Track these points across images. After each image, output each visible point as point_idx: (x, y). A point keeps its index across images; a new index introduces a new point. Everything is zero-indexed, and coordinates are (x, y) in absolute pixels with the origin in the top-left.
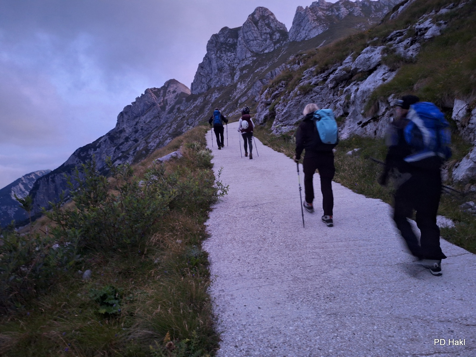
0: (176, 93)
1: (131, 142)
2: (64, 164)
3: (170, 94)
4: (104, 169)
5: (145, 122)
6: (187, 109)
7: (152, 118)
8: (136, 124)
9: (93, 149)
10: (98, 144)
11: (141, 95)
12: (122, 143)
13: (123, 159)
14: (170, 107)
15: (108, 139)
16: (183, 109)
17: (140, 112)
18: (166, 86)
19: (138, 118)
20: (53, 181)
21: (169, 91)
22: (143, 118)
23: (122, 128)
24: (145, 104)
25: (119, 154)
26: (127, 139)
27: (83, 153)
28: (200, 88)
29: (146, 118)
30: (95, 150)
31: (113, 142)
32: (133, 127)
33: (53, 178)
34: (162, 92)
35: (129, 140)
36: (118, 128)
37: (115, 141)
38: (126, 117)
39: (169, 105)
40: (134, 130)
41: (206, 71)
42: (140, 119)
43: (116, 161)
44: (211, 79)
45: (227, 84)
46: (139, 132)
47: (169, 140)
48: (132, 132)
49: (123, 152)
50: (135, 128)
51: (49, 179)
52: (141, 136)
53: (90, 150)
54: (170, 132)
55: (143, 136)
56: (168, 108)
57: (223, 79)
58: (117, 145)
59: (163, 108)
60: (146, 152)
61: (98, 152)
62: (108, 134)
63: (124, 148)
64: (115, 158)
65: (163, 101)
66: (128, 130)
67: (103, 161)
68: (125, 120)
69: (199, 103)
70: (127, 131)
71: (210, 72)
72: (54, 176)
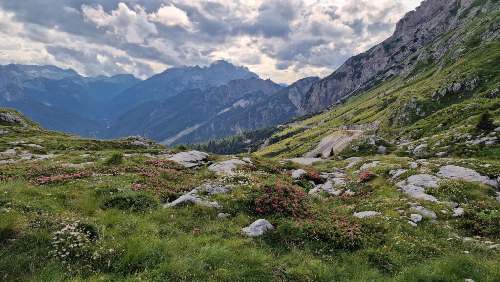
19: (420, 25)
22: (426, 25)
40: (414, 38)
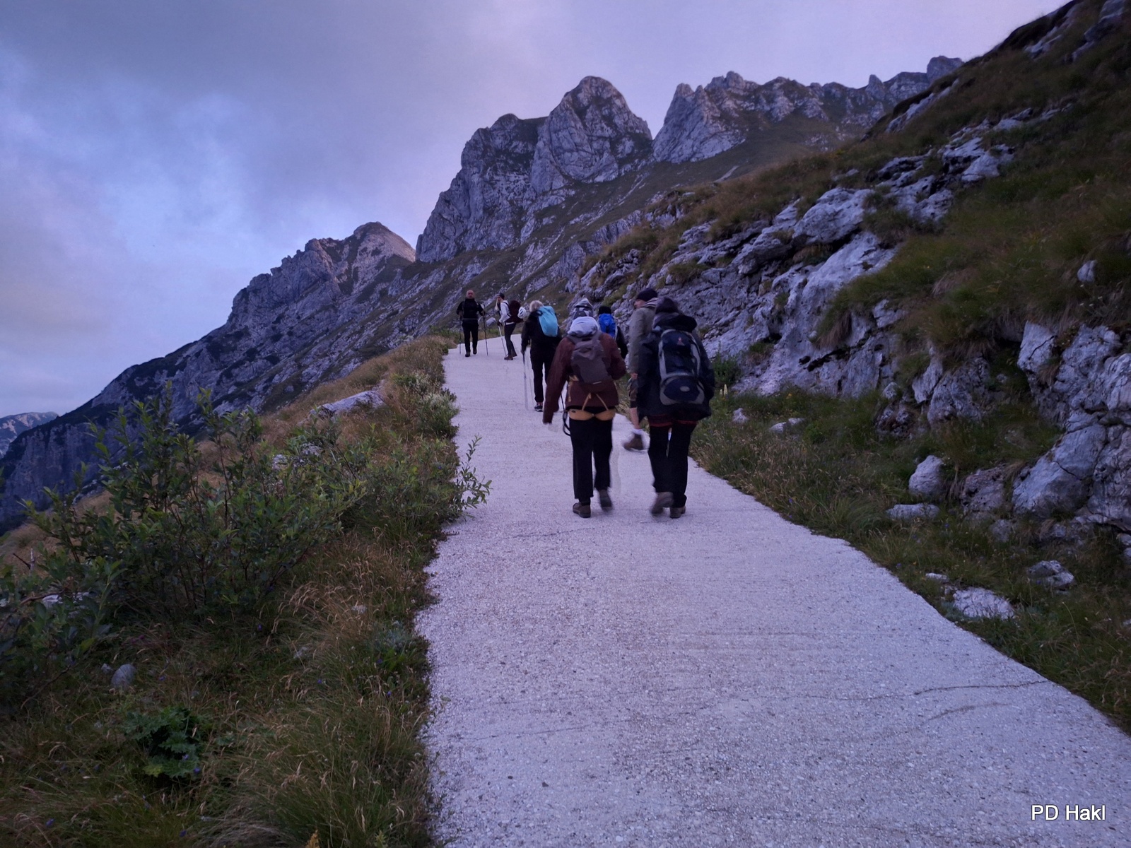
0: (381, 256)
1: (260, 362)
2: (90, 402)
3: (365, 255)
4: (190, 420)
5: (299, 318)
6: (403, 295)
7: (318, 308)
8: (278, 320)
9: (165, 372)
10: (180, 361)
11: (295, 253)
12: (239, 364)
13: (237, 401)
14: (362, 287)
15: (205, 351)
16: (394, 293)
17: (291, 293)
18: (358, 237)
20: (60, 441)
21: (365, 250)
23: (243, 327)
24: (304, 276)
25: (229, 387)
26: (252, 354)
27: (142, 380)
28: (438, 249)
29: (304, 308)
30: (172, 374)
31: (217, 358)
32: (269, 327)
33: (60, 435)
34: (346, 249)
35: (257, 357)
36: (233, 327)
37: (223, 357)
38: (254, 300)
39: (360, 281)
41: (456, 210)
42: (287, 309)
43: (221, 404)
44: (466, 231)
45: (504, 245)
46: (282, 339)
47: (355, 363)
48: (267, 338)
49: (238, 384)
50: (274, 328)
51: (49, 436)
52: (287, 349)
53: (158, 372)
54: (357, 345)
55: (291, 349)
56: (358, 288)
57: (494, 234)
58: (226, 366)
59: (346, 288)
60: (295, 387)
61: (178, 380)
62: (207, 339)
63: (243, 374)
64: (218, 397)
65: (348, 271)
66: (257, 334)
67: (189, 402)
68: (251, 310)
69: (433, 284)
70: (254, 335)
71: (465, 214)
72: (64, 430)
